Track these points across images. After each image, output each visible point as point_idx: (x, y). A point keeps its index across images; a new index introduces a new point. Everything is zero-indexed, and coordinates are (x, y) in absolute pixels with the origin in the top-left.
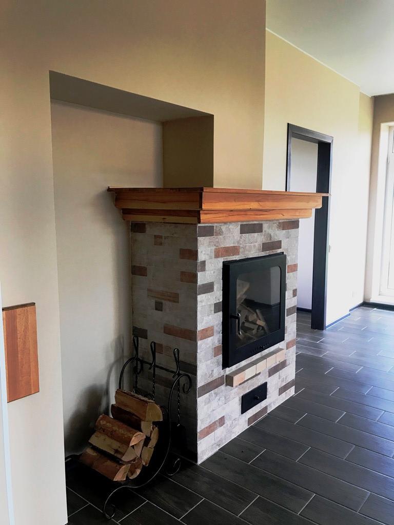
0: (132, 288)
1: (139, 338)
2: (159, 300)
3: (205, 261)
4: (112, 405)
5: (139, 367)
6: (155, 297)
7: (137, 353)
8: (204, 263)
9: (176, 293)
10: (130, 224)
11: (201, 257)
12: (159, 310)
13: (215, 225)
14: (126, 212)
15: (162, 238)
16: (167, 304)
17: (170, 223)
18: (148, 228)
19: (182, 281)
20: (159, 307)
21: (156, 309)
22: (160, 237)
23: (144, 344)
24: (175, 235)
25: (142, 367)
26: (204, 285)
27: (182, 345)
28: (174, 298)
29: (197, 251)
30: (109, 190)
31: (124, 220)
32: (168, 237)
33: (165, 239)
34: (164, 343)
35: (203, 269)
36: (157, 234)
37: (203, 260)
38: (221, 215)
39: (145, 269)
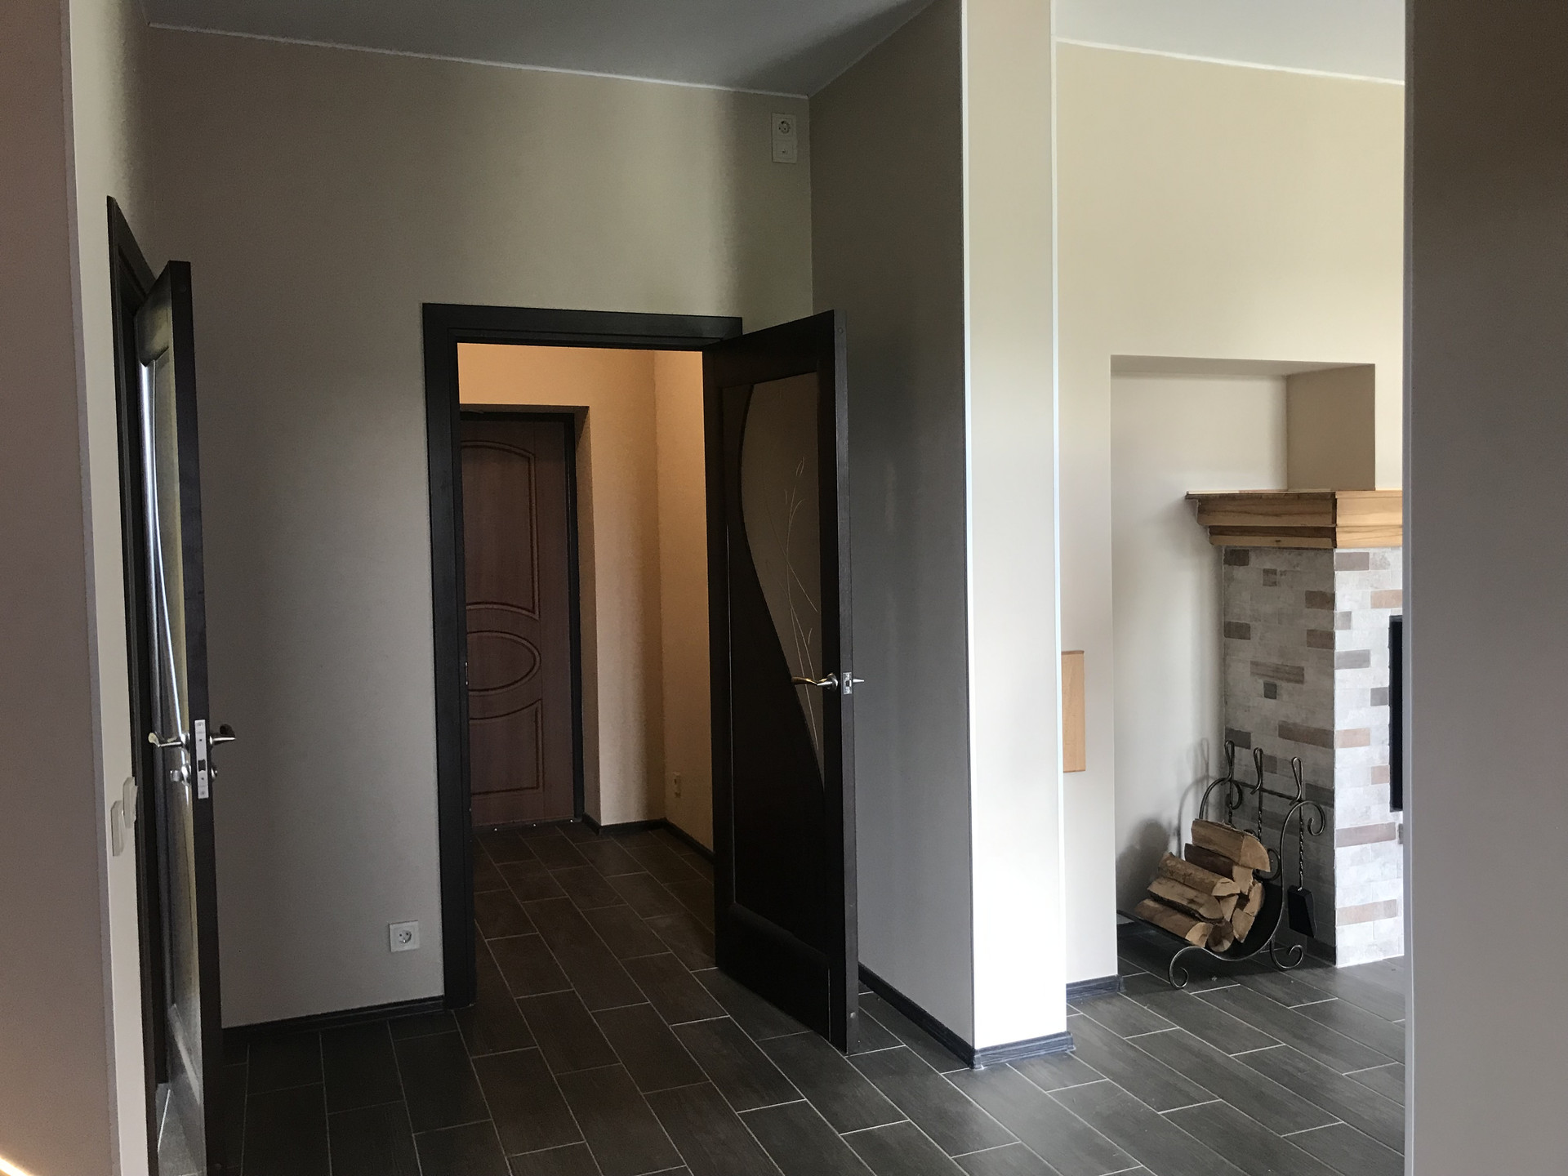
1: (1236, 748)
2: (1271, 681)
3: (1350, 613)
4: (1187, 845)
5: (1236, 798)
6: (1263, 675)
7: (1232, 771)
8: (1348, 615)
9: (1299, 667)
10: (1224, 552)
11: (1342, 604)
12: (1270, 698)
13: (1371, 551)
14: (1215, 531)
15: (1276, 574)
16: (1284, 687)
17: (1291, 548)
18: (1253, 558)
19: (1309, 645)
20: (1271, 692)
21: (1266, 696)
22: (1274, 572)
23: (1244, 757)
24: (1298, 569)
25: (1241, 793)
26: (1348, 654)
27: (1310, 755)
28: (1297, 676)
29: (1333, 595)
30: (1189, 497)
31: (1213, 544)
32: (1285, 571)
33: (1281, 575)
34: (1279, 754)
35: (1347, 625)
36: (1268, 566)
37: (1346, 610)
38: (1379, 534)
39: (1248, 627)
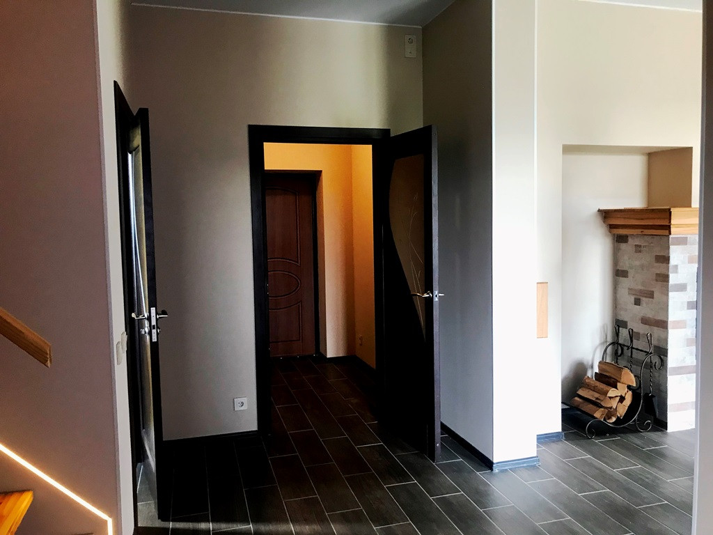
0: (615, 288)
1: (620, 328)
2: (638, 297)
4: (596, 373)
5: (620, 352)
6: (634, 294)
7: (618, 339)
8: (676, 266)
9: (652, 291)
10: (616, 236)
11: (673, 261)
12: (637, 305)
13: (689, 236)
14: (612, 227)
16: (644, 300)
17: (647, 235)
18: (630, 239)
19: (657, 280)
20: (637, 302)
21: (635, 304)
22: (640, 246)
23: (624, 333)
24: (652, 244)
25: (622, 350)
26: (676, 285)
27: (656, 332)
28: (651, 295)
29: (669, 257)
30: (599, 211)
31: (610, 232)
32: (646, 246)
33: (644, 247)
34: (641, 332)
35: (676, 271)
36: (637, 243)
37: (676, 264)
38: (693, 228)
39: (627, 272)
